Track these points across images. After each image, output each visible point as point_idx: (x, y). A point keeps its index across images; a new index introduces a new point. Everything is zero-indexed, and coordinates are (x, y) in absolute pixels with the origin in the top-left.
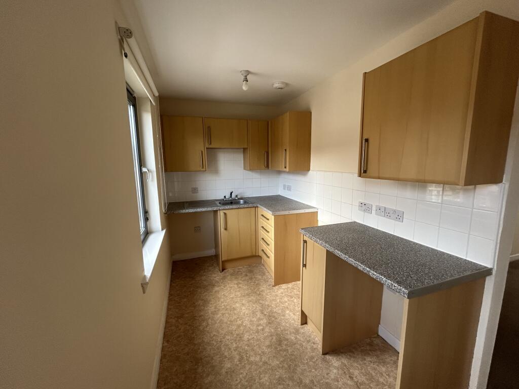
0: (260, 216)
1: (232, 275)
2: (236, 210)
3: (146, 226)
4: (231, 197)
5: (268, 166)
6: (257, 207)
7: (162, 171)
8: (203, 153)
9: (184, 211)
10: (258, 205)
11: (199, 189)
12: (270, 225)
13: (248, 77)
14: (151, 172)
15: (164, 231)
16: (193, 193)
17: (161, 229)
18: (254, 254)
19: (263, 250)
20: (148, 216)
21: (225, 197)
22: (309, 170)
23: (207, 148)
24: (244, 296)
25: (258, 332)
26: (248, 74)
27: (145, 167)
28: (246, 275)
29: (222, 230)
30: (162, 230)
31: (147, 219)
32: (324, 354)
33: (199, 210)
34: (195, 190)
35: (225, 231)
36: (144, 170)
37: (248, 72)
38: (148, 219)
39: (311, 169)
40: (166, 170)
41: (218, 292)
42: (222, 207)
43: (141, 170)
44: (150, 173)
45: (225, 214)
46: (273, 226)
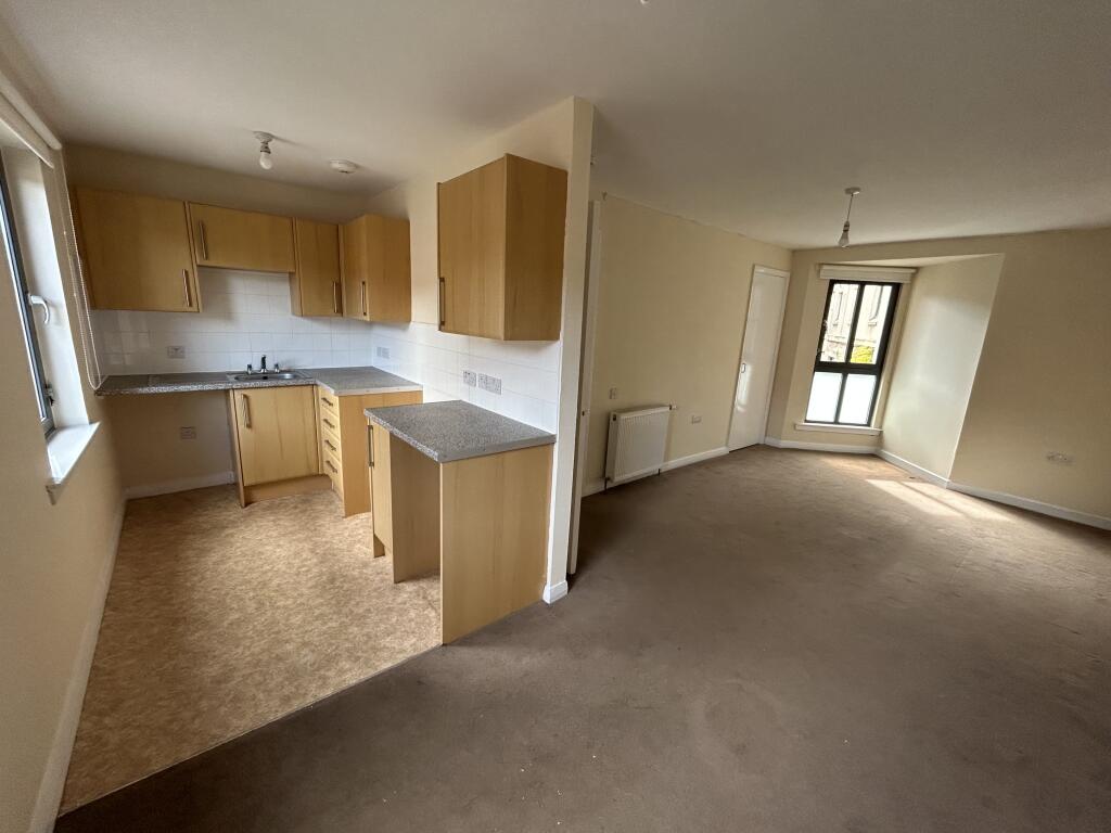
0: (321, 401)
1: (264, 509)
2: (270, 390)
3: (49, 414)
4: (264, 366)
5: (340, 311)
6: (316, 385)
7: (83, 307)
8: (190, 275)
9: (146, 390)
10: (318, 382)
11: (186, 350)
12: (334, 414)
13: (270, 145)
14: (54, 306)
15: (96, 426)
16: (172, 357)
17: (87, 420)
18: (314, 471)
19: (328, 462)
20: (51, 394)
21: (250, 367)
22: (409, 320)
23: (199, 266)
24: (284, 535)
25: (298, 574)
26: (270, 140)
27: (36, 293)
28: (296, 508)
29: (242, 427)
30: (91, 422)
31: (49, 401)
32: (396, 582)
33: (183, 388)
34: (177, 352)
35: (247, 430)
36: (34, 300)
37: (268, 137)
38: (52, 401)
39: (413, 319)
40: (94, 305)
41: (232, 535)
42: (240, 385)
43: (26, 300)
44: (51, 308)
45: (245, 396)
46: (338, 414)
